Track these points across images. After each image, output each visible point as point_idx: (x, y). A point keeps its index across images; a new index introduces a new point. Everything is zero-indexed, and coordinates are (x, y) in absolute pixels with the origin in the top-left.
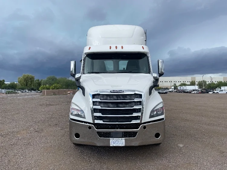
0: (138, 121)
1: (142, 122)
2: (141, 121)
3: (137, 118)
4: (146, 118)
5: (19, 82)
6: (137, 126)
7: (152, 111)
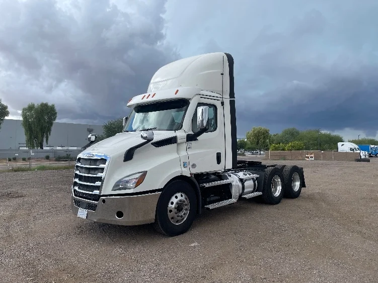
0: (96, 192)
1: (102, 194)
2: (100, 193)
3: (98, 188)
4: (107, 189)
5: (248, 139)
6: (96, 198)
7: (120, 181)
